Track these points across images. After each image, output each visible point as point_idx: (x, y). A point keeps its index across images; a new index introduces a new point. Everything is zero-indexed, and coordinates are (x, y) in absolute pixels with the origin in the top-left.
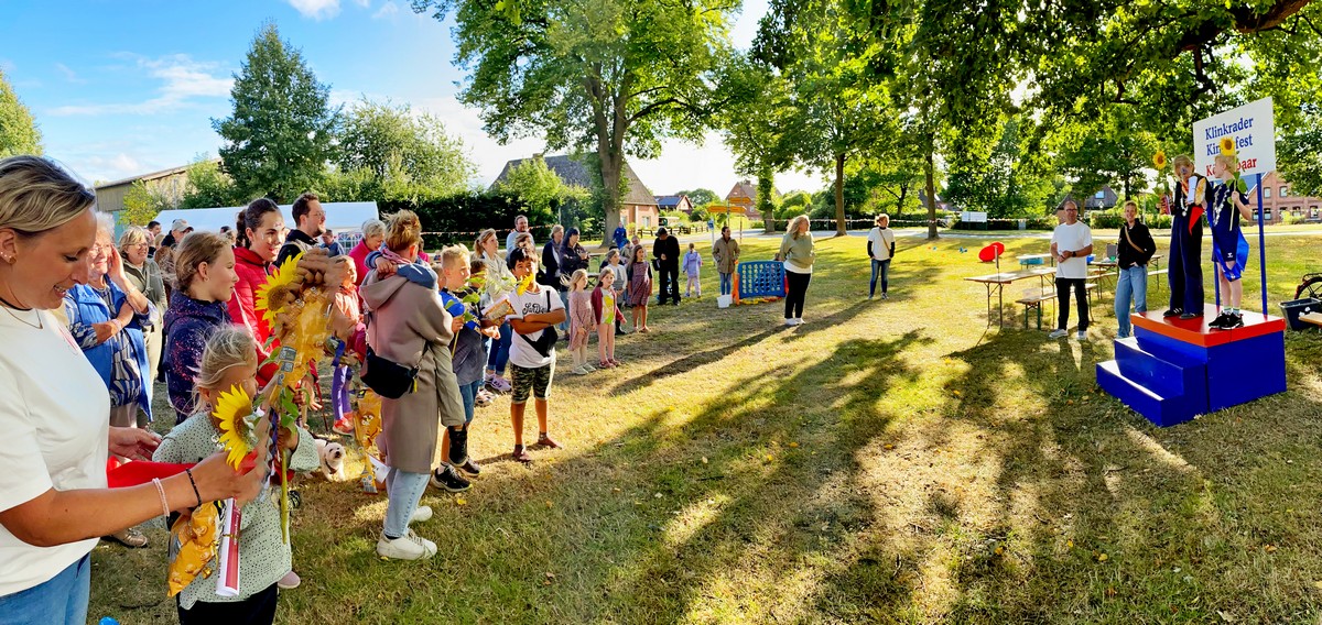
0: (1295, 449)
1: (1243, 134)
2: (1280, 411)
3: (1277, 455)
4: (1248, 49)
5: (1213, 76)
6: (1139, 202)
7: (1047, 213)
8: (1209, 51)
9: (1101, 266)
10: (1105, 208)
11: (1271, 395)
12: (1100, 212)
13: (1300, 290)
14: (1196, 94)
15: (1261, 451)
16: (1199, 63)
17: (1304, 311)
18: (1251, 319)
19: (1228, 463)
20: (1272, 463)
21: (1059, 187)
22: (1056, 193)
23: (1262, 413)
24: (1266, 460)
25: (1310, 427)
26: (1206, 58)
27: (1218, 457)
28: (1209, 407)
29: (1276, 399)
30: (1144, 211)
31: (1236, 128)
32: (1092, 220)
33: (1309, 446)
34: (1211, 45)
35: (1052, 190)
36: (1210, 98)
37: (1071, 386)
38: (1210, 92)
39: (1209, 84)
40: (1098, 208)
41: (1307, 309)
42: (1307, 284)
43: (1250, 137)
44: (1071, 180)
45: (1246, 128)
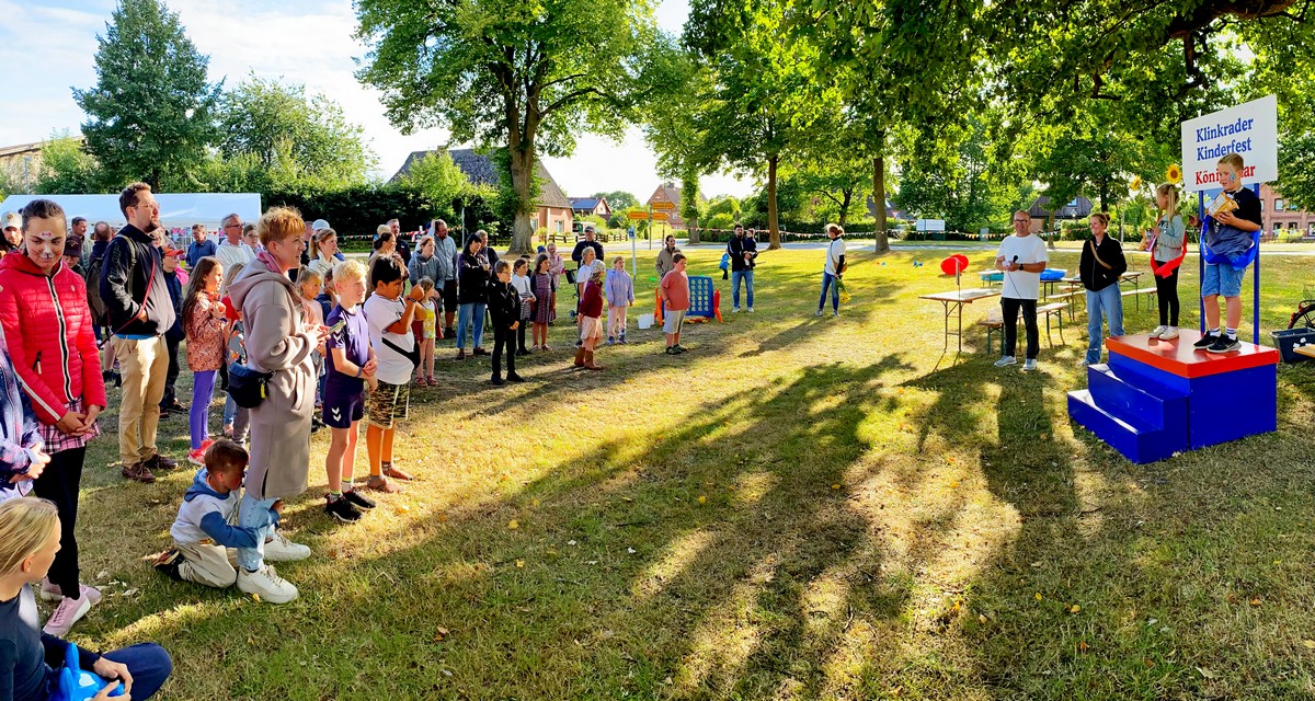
0: (1284, 494)
1: (1240, 137)
2: (1269, 453)
3: (1265, 500)
4: (1248, 39)
5: (1205, 69)
6: (1118, 212)
8: (1202, 41)
9: (1073, 283)
10: (1079, 217)
11: (1259, 434)
12: (1073, 222)
13: (1295, 318)
14: (1185, 90)
15: (1247, 496)
16: (1190, 52)
17: (1298, 342)
19: (1210, 507)
20: (1259, 509)
21: (1025, 193)
22: (1023, 200)
23: (1248, 453)
24: (1252, 505)
25: (1302, 471)
26: (1199, 49)
27: (1199, 499)
28: (1190, 443)
29: (1265, 439)
30: (1123, 220)
31: (1233, 129)
32: (1063, 230)
33: (1298, 493)
34: (1205, 32)
35: (1018, 197)
36: (1201, 93)
37: (1039, 418)
38: (1201, 87)
39: (1201, 79)
40: (1070, 217)
41: (1303, 340)
42: (1303, 312)
43: (1249, 141)
44: (1039, 186)
45: (1245, 130)
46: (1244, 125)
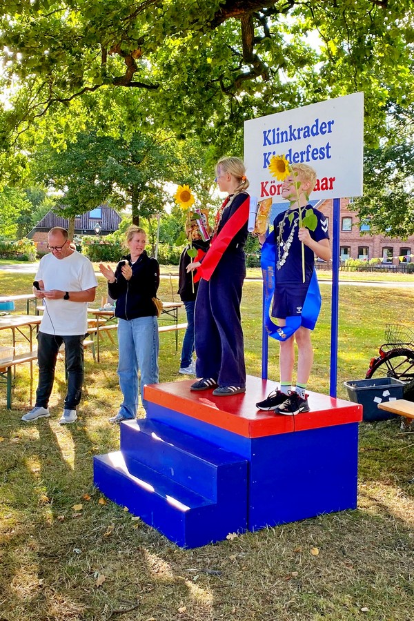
0: (371, 592)
1: (318, 142)
2: (350, 537)
3: (347, 599)
4: (318, 23)
5: (266, 56)
6: (151, 227)
7: (20, 236)
8: (263, 22)
9: (98, 315)
10: (104, 233)
11: (335, 511)
12: (96, 238)
13: (375, 365)
14: (240, 81)
15: (323, 592)
16: (248, 37)
17: (381, 396)
18: (318, 403)
19: (278, 606)
20: (340, 610)
21: (37, 200)
22: (34, 209)
23: (323, 537)
24: (332, 605)
25: (392, 561)
26: (259, 31)
27: (263, 595)
28: (250, 521)
29: (343, 518)
30: (157, 240)
31: (308, 132)
32: (83, 249)
33: (390, 590)
34: (267, 13)
35: (27, 205)
36: (259, 87)
37: (56, 492)
38: (259, 79)
39: (259, 69)
40: (92, 232)
41: (386, 393)
42: (385, 357)
43: (328, 147)
44: (54, 193)
45: (323, 133)
46: (323, 128)
